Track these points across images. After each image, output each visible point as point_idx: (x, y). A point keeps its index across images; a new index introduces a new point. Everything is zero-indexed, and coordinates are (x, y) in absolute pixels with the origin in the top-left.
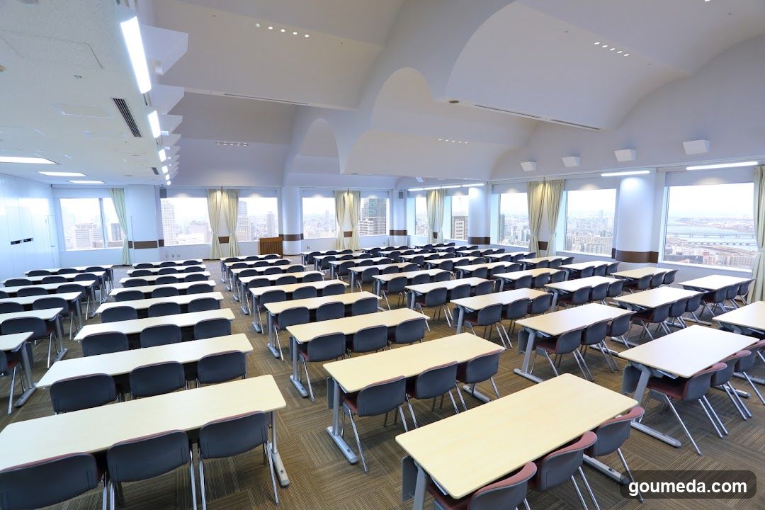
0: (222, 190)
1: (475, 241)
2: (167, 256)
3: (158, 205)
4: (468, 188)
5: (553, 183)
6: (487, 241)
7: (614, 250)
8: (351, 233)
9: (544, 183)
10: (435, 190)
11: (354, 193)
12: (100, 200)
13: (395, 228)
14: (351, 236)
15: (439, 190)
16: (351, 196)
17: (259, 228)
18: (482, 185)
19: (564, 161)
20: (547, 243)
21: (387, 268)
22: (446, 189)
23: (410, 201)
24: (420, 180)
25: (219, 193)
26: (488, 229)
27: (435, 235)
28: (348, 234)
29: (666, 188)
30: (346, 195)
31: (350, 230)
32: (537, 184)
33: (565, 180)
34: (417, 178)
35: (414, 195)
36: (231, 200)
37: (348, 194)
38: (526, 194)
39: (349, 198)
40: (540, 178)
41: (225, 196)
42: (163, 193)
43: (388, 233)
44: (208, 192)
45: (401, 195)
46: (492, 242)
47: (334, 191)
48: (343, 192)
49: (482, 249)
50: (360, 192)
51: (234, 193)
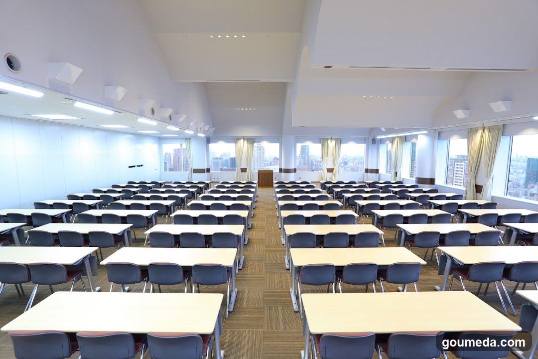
0: (244, 138)
1: (421, 181)
2: (211, 178)
3: (208, 149)
4: (417, 135)
5: (491, 129)
6: (432, 181)
8: (333, 169)
9: (484, 129)
10: (398, 137)
11: (336, 140)
12: (181, 144)
13: (370, 168)
14: (332, 172)
15: (400, 138)
16: (334, 142)
17: (316, 163)
18: (426, 132)
19: (492, 106)
20: (482, 186)
21: (300, 197)
22: (406, 136)
23: (382, 146)
24: (383, 130)
25: (242, 140)
26: (433, 170)
27: (396, 173)
28: (330, 170)
30: (329, 141)
31: (332, 168)
32: (476, 130)
33: (503, 125)
34: (381, 128)
35: (381, 141)
36: (249, 145)
37: (331, 141)
38: (466, 139)
39: (332, 144)
40: (478, 124)
41: (246, 142)
42: (208, 141)
43: (364, 171)
44: (236, 140)
45: (374, 141)
46: (437, 183)
47: (321, 139)
48: (328, 139)
49: (426, 188)
50: (341, 139)
51: (251, 141)
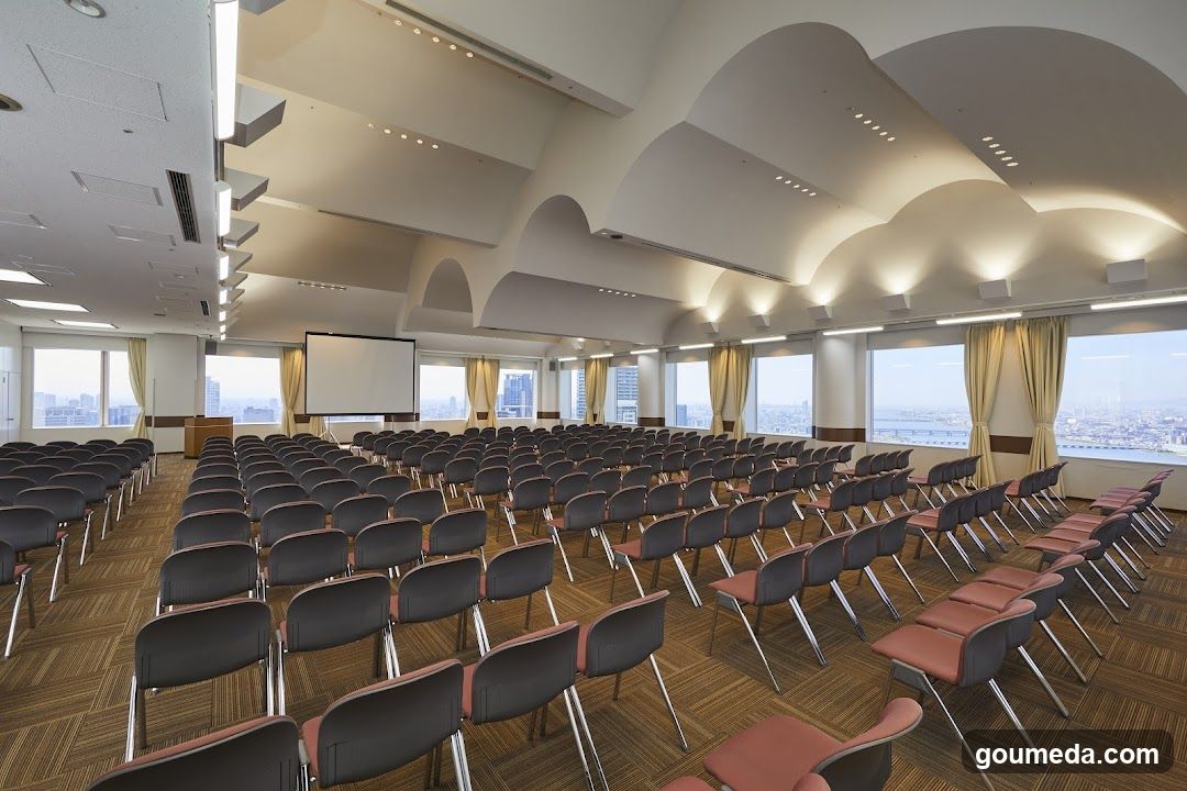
1: (646, 422)
3: (201, 365)
4: (637, 356)
5: (739, 349)
6: (661, 421)
7: (814, 428)
8: (486, 414)
9: (729, 348)
10: (597, 359)
11: (490, 361)
12: (104, 354)
13: (544, 410)
14: (486, 418)
15: (601, 359)
16: (487, 365)
18: (654, 351)
20: (733, 423)
22: (610, 358)
23: (563, 373)
25: (299, 353)
26: (662, 407)
27: (595, 416)
28: (483, 416)
29: (868, 353)
30: (479, 363)
31: (485, 411)
32: (720, 350)
33: (752, 345)
35: (567, 366)
37: (483, 363)
38: (707, 362)
39: (484, 368)
42: (212, 347)
43: (535, 415)
45: (553, 366)
46: (667, 423)
47: (463, 358)
48: (476, 360)
50: (498, 361)
